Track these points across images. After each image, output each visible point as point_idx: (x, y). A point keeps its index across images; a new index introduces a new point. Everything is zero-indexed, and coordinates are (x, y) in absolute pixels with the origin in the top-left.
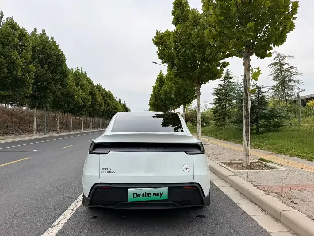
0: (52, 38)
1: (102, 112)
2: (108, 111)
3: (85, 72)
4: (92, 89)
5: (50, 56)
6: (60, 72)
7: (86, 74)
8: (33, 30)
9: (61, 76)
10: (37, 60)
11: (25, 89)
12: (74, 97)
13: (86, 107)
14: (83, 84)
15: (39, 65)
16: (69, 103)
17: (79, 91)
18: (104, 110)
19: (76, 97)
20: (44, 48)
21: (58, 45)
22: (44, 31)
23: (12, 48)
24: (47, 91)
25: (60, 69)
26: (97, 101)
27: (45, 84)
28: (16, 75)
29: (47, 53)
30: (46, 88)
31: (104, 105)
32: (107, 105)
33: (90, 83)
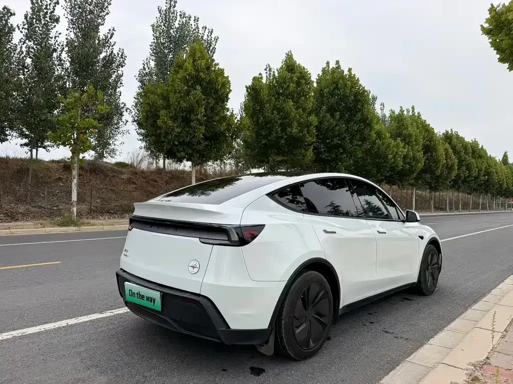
0: (350, 70)
1: (453, 180)
2: (468, 179)
3: (419, 113)
4: (430, 141)
5: (344, 98)
6: (360, 120)
7: (420, 115)
8: (325, 66)
9: (359, 126)
10: (324, 107)
11: (303, 151)
12: (387, 157)
13: (413, 172)
14: (409, 134)
15: (328, 115)
16: (378, 167)
17: (397, 146)
18: (458, 176)
19: (390, 156)
20: (337, 88)
21: (358, 78)
22: (337, 62)
23: (288, 98)
24: (338, 151)
25: (359, 115)
26: (439, 161)
27: (336, 141)
28: (291, 132)
29: (340, 95)
30: (337, 146)
31: (456, 167)
32: (464, 168)
33: (427, 130)
